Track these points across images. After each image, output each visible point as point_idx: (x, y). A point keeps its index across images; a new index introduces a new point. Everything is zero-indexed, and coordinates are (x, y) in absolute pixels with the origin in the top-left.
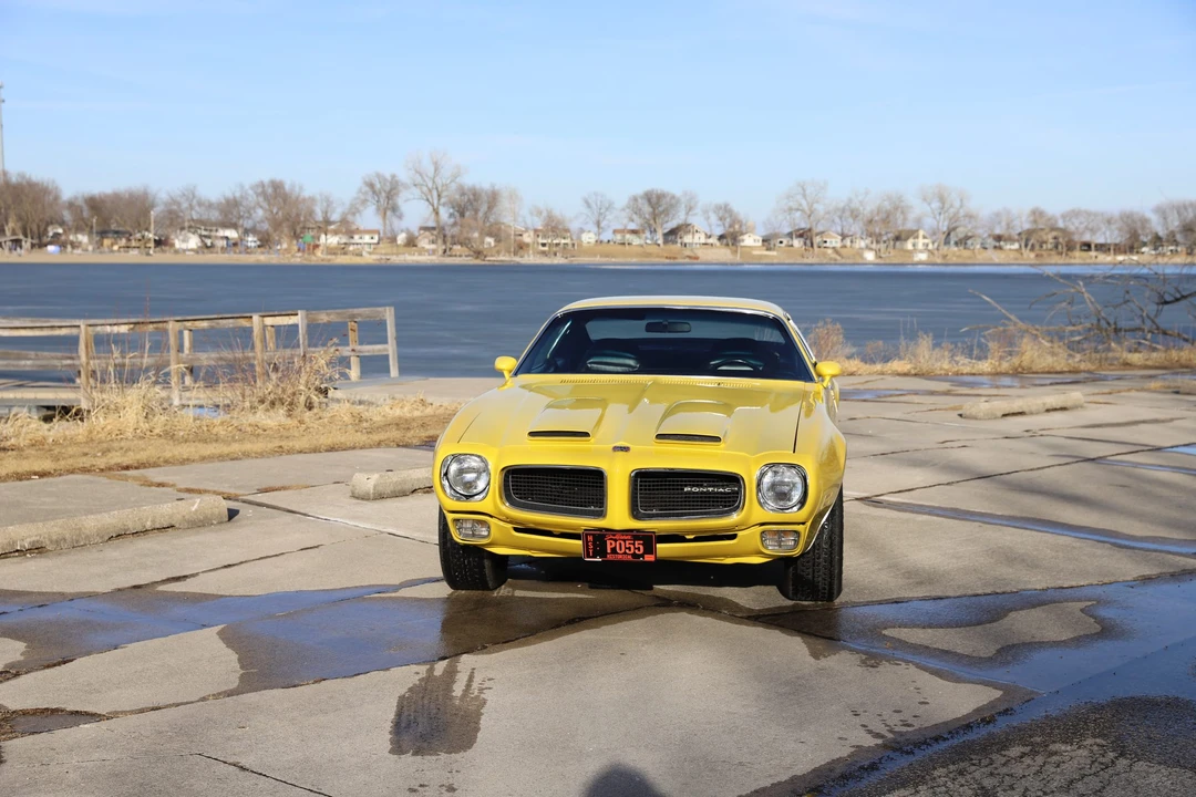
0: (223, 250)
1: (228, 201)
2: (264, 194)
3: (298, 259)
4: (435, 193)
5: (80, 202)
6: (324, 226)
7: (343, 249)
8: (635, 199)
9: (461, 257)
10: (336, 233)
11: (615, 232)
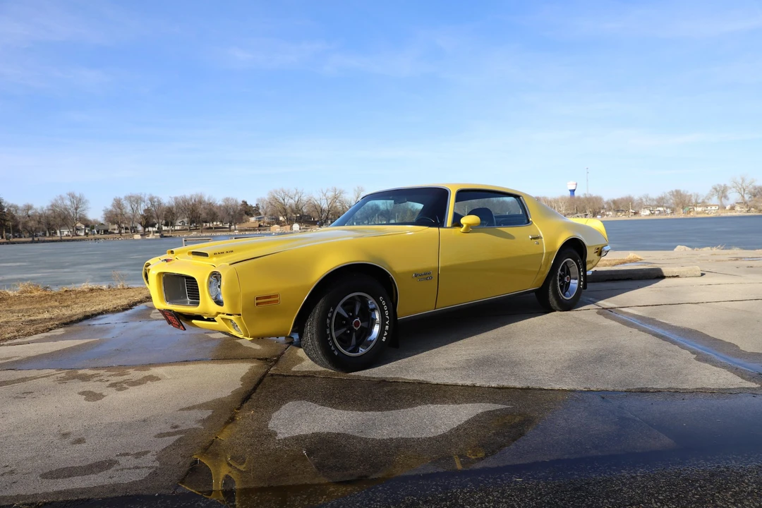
0: (657, 215)
1: (660, 198)
2: (673, 195)
3: (682, 216)
4: (742, 190)
5: (610, 202)
6: (696, 205)
7: (703, 212)
9: (754, 212)
10: (700, 206)
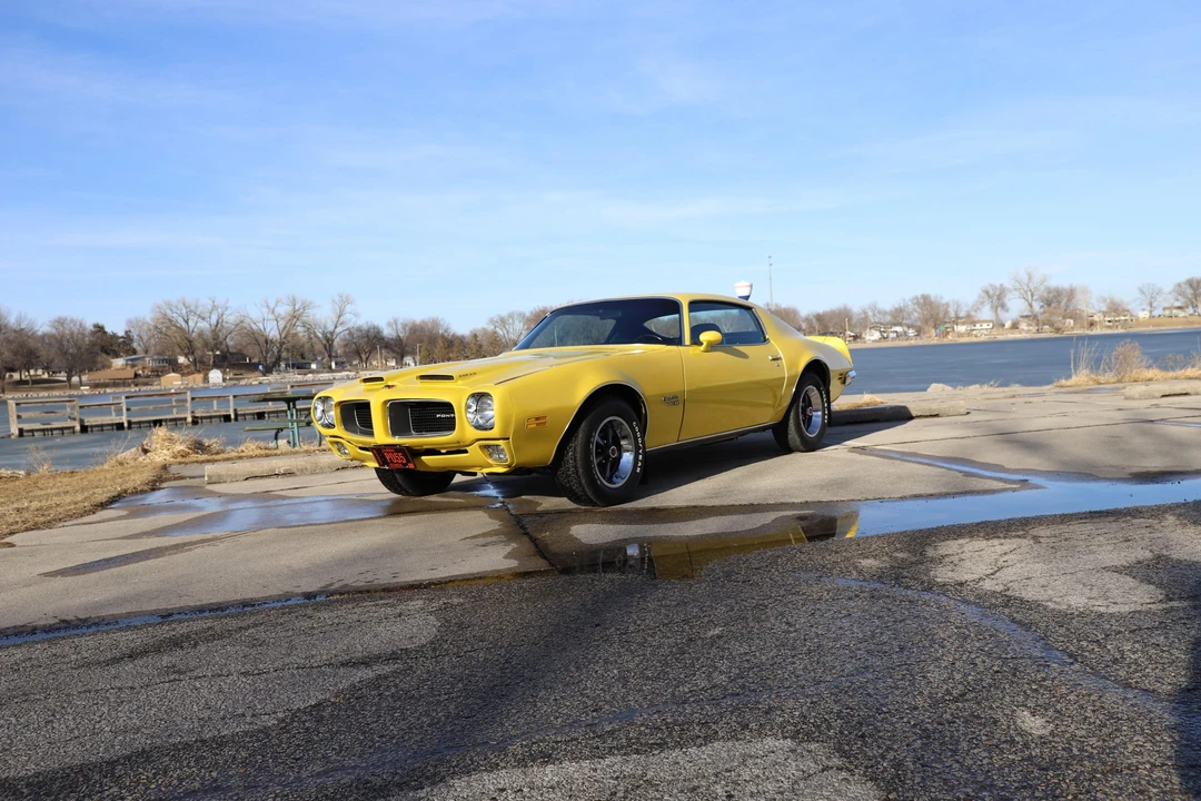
0: (893, 339)
1: (896, 309)
2: (918, 303)
3: (935, 341)
4: (1029, 293)
5: (811, 317)
6: (957, 320)
7: (969, 333)
8: (1179, 285)
9: (1047, 333)
10: (963, 324)
11: (1164, 309)
